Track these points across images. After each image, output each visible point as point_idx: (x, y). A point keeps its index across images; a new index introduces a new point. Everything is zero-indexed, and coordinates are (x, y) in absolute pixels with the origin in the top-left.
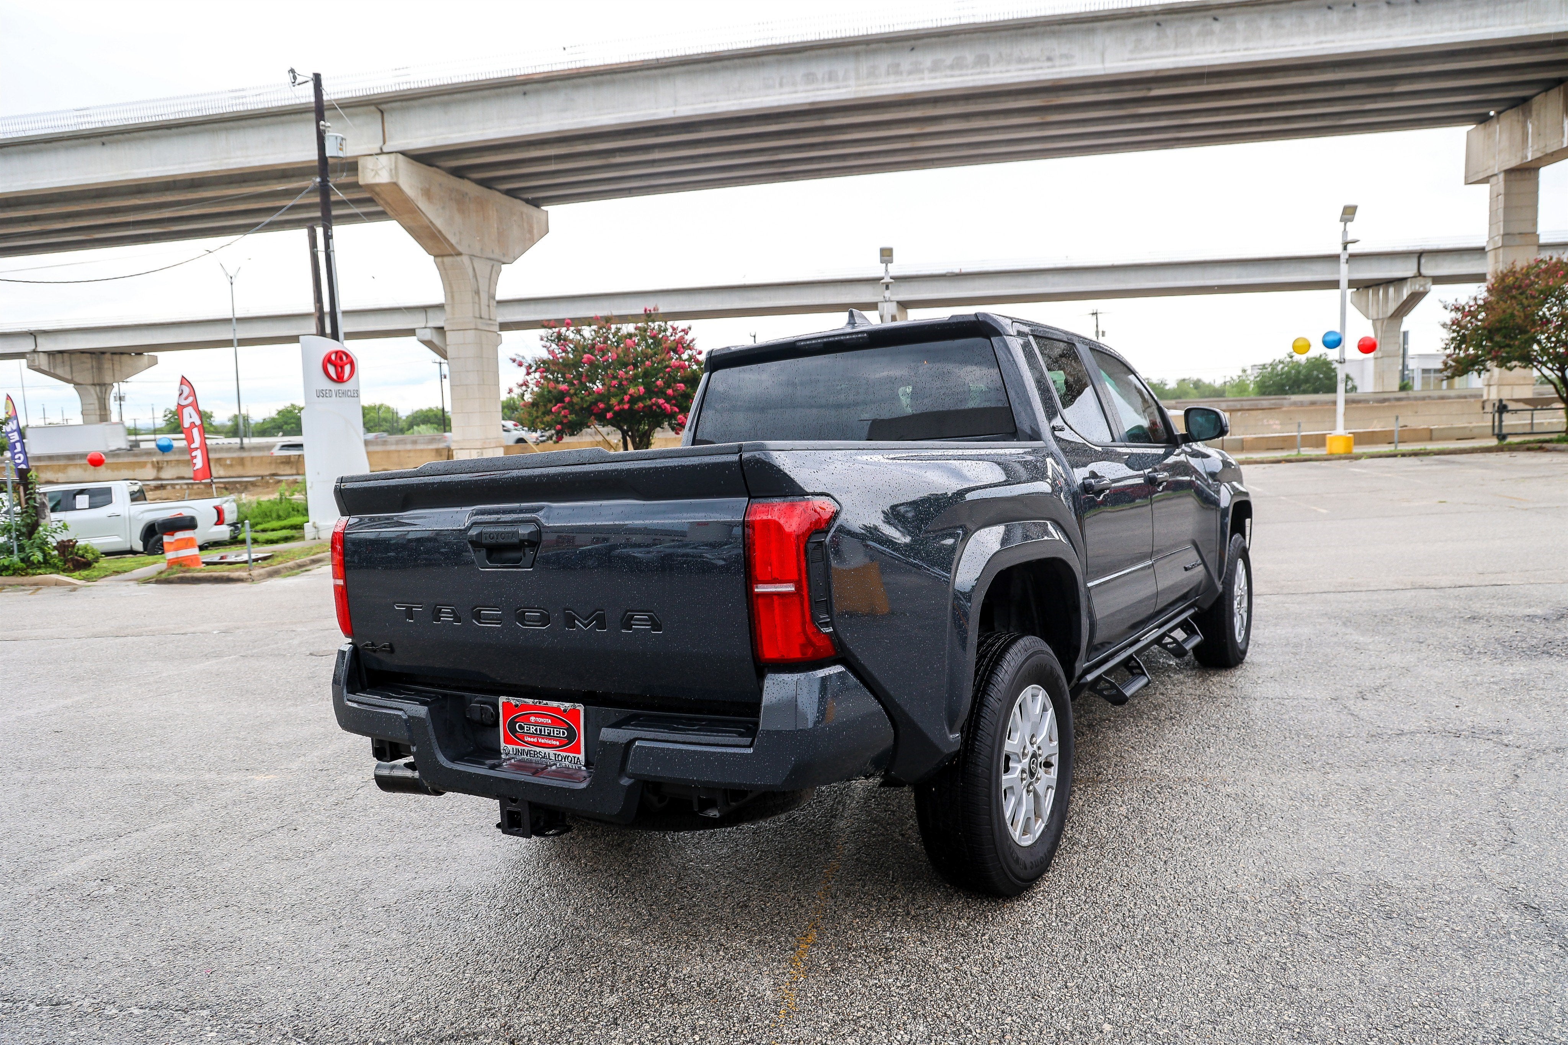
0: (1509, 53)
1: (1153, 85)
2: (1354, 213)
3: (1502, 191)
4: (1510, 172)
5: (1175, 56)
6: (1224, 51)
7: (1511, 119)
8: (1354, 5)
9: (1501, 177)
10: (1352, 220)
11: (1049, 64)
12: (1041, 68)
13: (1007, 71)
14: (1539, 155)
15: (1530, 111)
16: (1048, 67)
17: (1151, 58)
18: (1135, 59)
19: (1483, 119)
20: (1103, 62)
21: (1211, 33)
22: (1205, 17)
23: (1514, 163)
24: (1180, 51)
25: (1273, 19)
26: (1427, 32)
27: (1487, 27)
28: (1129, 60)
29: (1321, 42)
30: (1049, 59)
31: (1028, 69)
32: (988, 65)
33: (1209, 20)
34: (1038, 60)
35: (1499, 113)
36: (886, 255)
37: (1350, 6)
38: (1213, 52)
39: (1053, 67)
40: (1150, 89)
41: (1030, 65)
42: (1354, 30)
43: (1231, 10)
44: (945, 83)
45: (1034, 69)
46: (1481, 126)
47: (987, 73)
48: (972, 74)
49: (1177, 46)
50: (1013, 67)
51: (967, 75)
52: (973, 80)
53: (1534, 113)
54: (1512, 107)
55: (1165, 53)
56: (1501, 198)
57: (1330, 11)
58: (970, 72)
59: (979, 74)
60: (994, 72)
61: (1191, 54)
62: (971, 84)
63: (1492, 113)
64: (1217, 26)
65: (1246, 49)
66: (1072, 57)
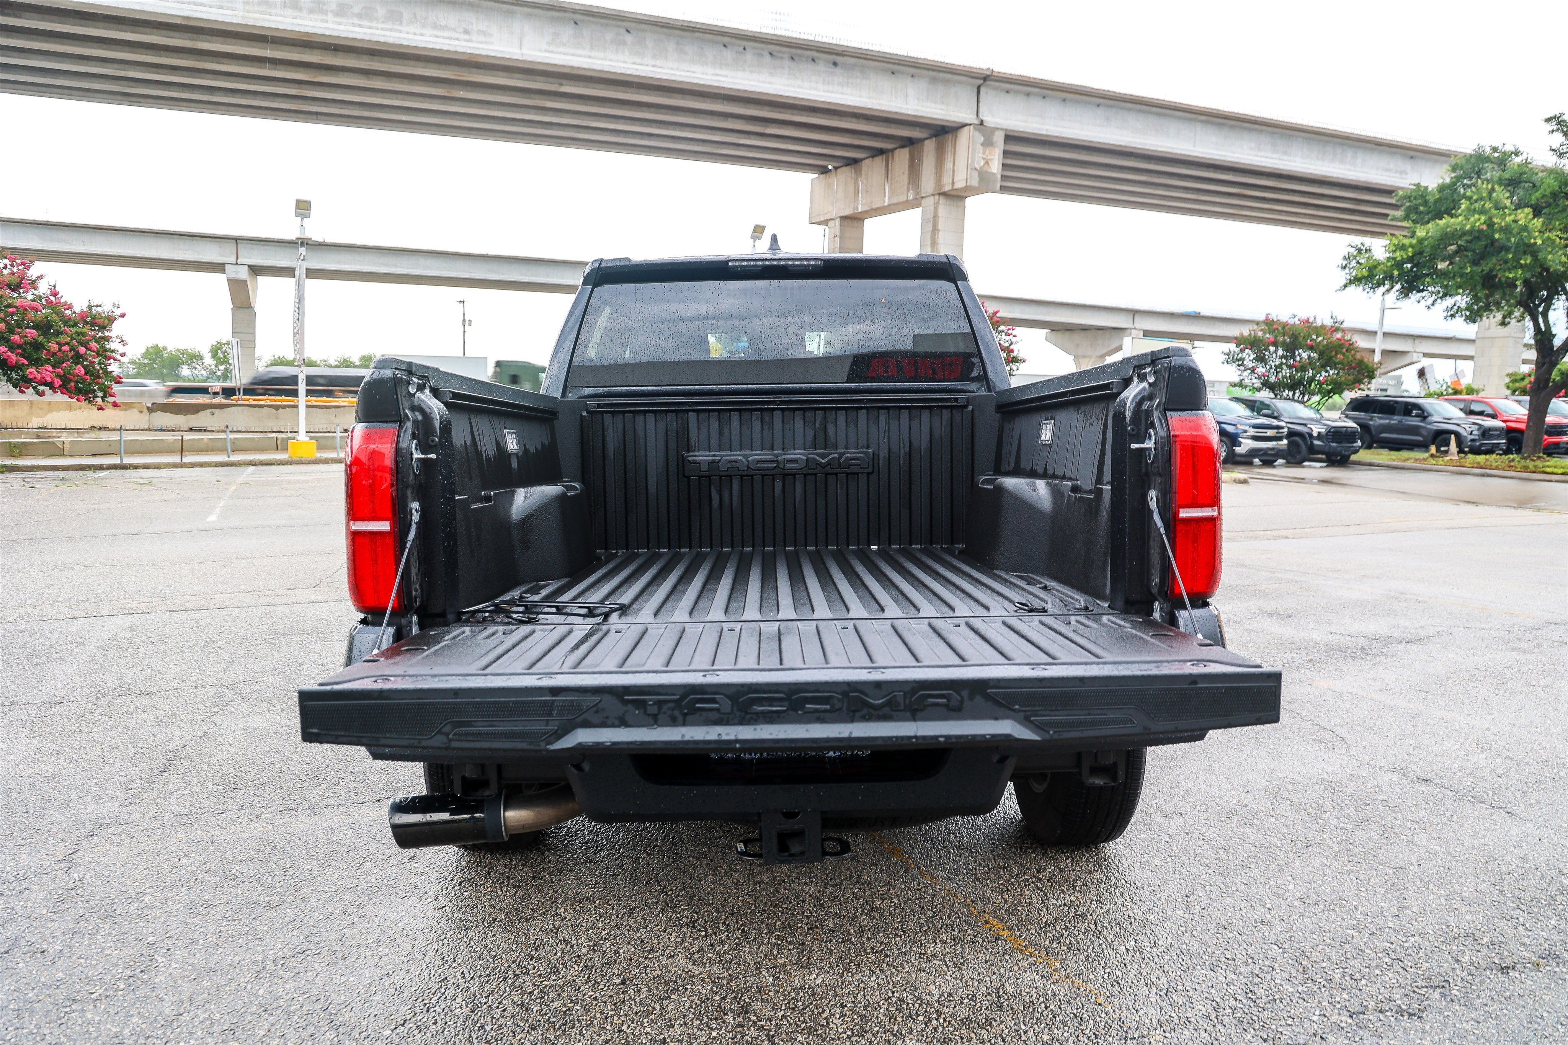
0: (854, 120)
1: (564, 82)
2: (762, 232)
3: (838, 234)
4: (844, 218)
5: (590, 57)
6: (635, 63)
7: (845, 173)
8: (744, 49)
9: (838, 221)
10: (760, 238)
11: (467, 37)
12: (458, 39)
13: (422, 35)
14: (866, 208)
15: (861, 171)
16: (465, 40)
17: (568, 54)
18: (552, 52)
19: (824, 171)
20: (521, 48)
21: (624, 43)
22: (619, 27)
23: (847, 212)
24: (594, 53)
25: (678, 43)
26: (800, 87)
27: (842, 93)
28: (546, 51)
29: (717, 75)
30: (466, 32)
31: (444, 37)
32: (401, 23)
33: (623, 31)
34: (455, 30)
35: (836, 168)
36: (303, 208)
37: (741, 49)
38: (625, 62)
39: (471, 41)
40: (561, 85)
41: (446, 34)
42: (744, 70)
43: (643, 26)
44: (352, 32)
45: (450, 38)
46: (823, 176)
47: (400, 31)
48: (382, 29)
49: (592, 48)
50: (428, 31)
51: (377, 29)
52: (384, 36)
53: (863, 173)
54: (847, 165)
55: (581, 52)
56: (837, 239)
57: (724, 49)
58: (380, 26)
59: (391, 30)
60: (408, 33)
61: (605, 59)
62: (382, 39)
63: (830, 167)
64: (629, 38)
65: (653, 66)
66: (490, 35)
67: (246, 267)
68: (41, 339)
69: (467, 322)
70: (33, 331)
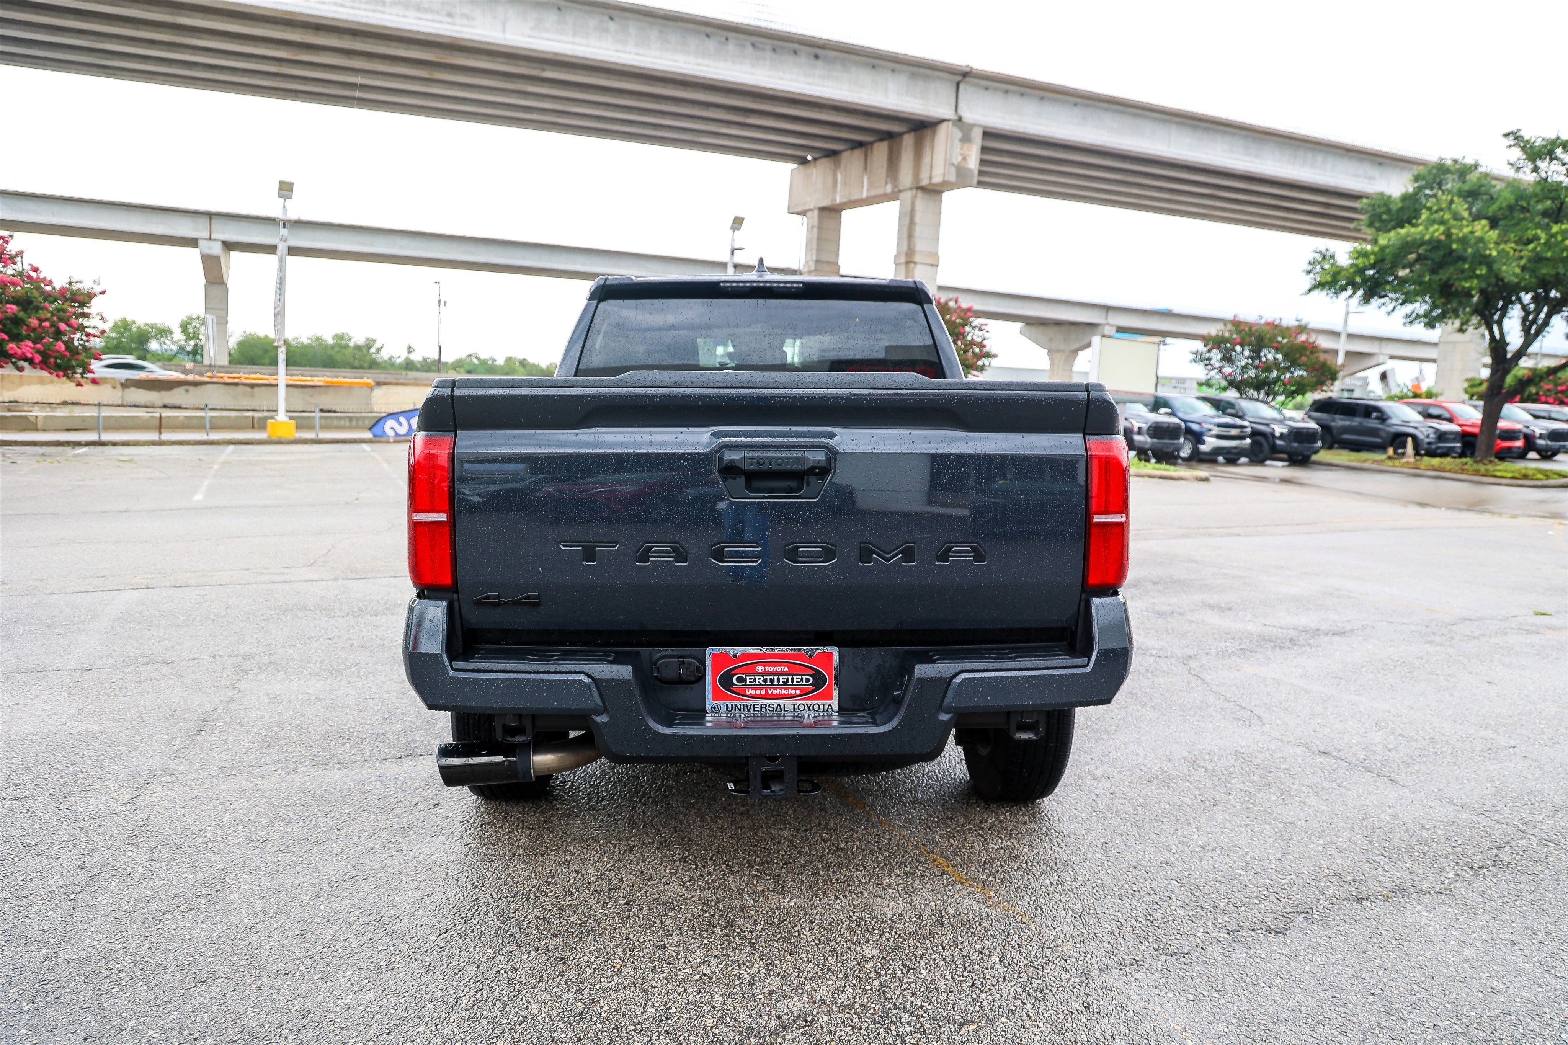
0: (834, 112)
1: (546, 67)
2: (741, 224)
3: (816, 224)
4: (822, 210)
5: (573, 43)
6: (617, 51)
7: (824, 165)
8: (727, 39)
9: (816, 212)
10: (739, 229)
11: (450, 20)
12: (441, 22)
13: (405, 16)
14: (844, 200)
15: (840, 163)
16: (448, 23)
17: (550, 40)
18: (535, 37)
19: (803, 161)
20: (504, 31)
21: (606, 30)
22: (602, 14)
23: (826, 203)
24: (578, 40)
25: (661, 32)
26: (781, 79)
27: (823, 86)
28: (530, 36)
29: (699, 65)
30: (450, 15)
31: (427, 20)
32: (384, 4)
33: (606, 18)
34: (438, 13)
35: (815, 159)
36: (286, 189)
37: (723, 39)
38: (607, 49)
39: (453, 24)
40: (543, 70)
41: (429, 16)
42: (726, 60)
43: (626, 14)
44: (335, 12)
45: (433, 21)
46: (802, 167)
47: (383, 13)
48: (365, 10)
49: (575, 35)
50: (411, 13)
51: (360, 9)
52: (367, 17)
53: (843, 164)
54: (826, 156)
55: (563, 38)
56: (815, 230)
57: (707, 39)
58: (363, 6)
59: (374, 11)
60: (390, 14)
61: (587, 46)
62: (364, 20)
63: (809, 158)
64: (612, 26)
65: (636, 54)
66: (473, 19)
67: (219, 244)
68: (21, 314)
69: (442, 303)
70: (14, 307)
